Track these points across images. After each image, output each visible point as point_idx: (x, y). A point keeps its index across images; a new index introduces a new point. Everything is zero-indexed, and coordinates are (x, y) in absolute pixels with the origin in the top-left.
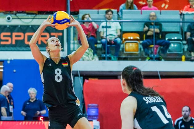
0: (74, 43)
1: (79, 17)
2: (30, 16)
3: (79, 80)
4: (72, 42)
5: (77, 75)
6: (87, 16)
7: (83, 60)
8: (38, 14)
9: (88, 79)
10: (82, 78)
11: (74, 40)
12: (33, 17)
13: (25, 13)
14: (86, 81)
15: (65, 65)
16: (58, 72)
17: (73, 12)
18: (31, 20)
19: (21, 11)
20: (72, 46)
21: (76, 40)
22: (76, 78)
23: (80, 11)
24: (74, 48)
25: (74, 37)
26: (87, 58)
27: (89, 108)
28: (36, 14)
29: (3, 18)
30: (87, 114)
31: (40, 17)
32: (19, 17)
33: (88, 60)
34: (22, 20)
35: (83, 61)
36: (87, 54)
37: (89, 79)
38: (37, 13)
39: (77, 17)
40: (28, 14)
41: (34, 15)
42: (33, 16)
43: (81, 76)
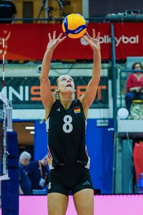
0: (121, 99)
1: (126, 66)
2: (66, 66)
3: (128, 143)
4: (118, 96)
5: (125, 138)
6: (138, 65)
7: (132, 119)
8: (77, 63)
9: (139, 143)
10: (131, 141)
11: (120, 94)
12: (70, 67)
13: (60, 62)
14: (137, 145)
15: (77, 111)
16: (68, 119)
17: (119, 60)
18: (68, 70)
19: (56, 60)
20: (118, 102)
21: (123, 94)
22: (124, 141)
23: (128, 58)
24: (121, 104)
25: (121, 90)
26: (138, 116)
27: (141, 177)
28: (73, 63)
29: (33, 68)
30: (138, 186)
31: (79, 67)
32: (54, 67)
33: (139, 119)
34: (57, 70)
35: (132, 121)
36: (137, 112)
37: (141, 142)
38: (75, 62)
39: (124, 66)
40: (64, 63)
41: (72, 64)
42: (70, 65)
43: (130, 138)
